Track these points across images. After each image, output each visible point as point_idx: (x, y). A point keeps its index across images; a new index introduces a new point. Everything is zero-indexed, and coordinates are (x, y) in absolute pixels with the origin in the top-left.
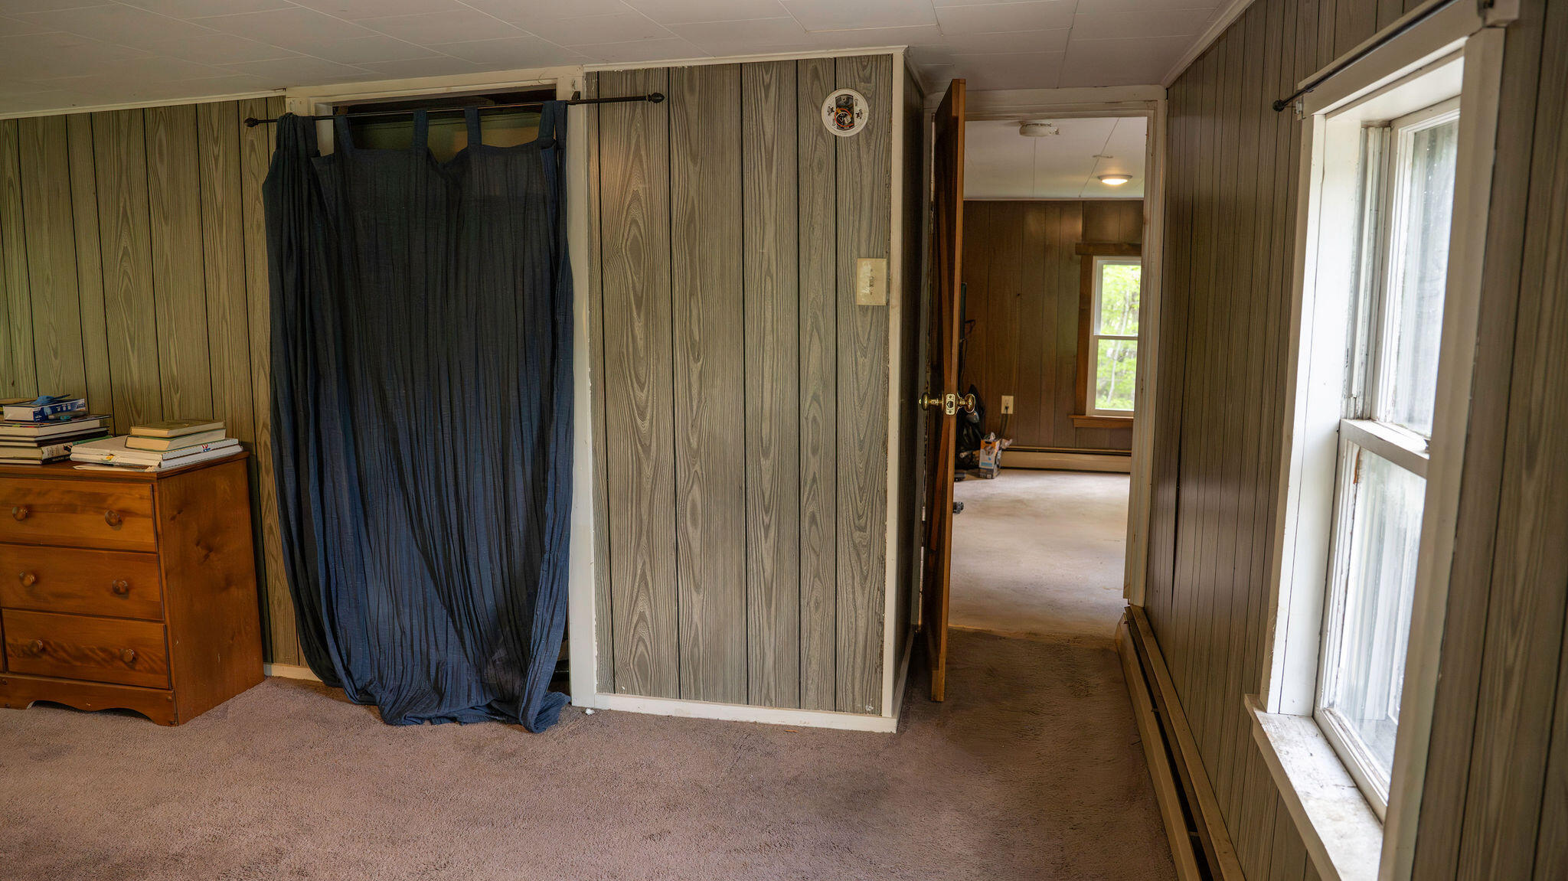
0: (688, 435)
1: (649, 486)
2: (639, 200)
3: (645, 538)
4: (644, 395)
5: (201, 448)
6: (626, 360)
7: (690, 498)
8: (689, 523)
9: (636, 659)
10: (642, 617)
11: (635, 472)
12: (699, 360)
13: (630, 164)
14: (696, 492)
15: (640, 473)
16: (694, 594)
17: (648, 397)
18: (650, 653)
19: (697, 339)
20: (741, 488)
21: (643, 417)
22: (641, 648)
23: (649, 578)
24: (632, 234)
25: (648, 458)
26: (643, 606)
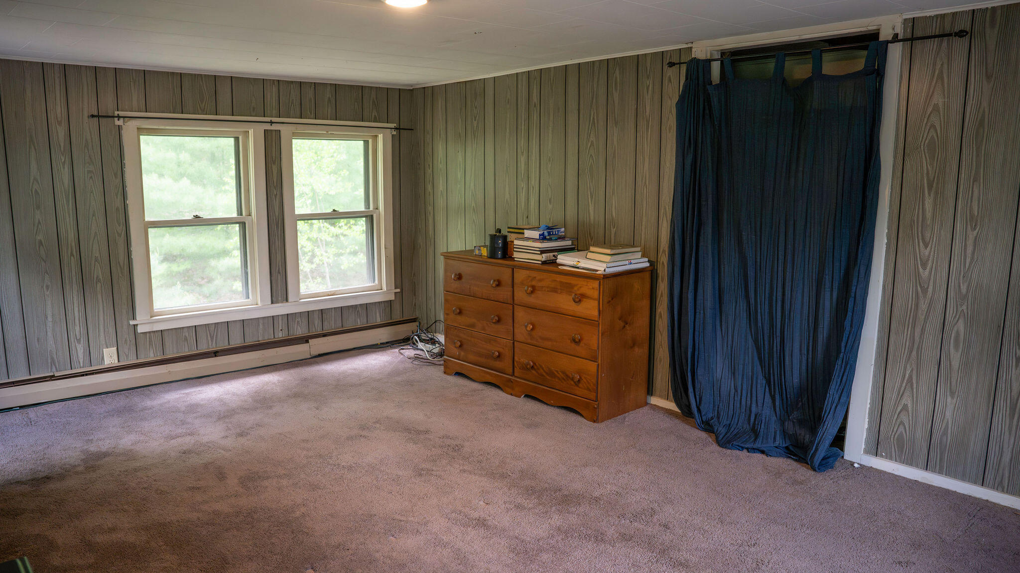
0: (959, 283)
1: (923, 317)
2: (938, 111)
3: (915, 353)
4: (927, 252)
5: (627, 262)
6: (916, 226)
7: (955, 329)
8: (952, 347)
9: (896, 436)
10: (905, 407)
11: (913, 306)
12: (975, 229)
13: (933, 84)
14: (961, 325)
15: (917, 305)
16: (949, 399)
17: (930, 253)
18: (908, 434)
19: (976, 214)
20: (999, 327)
21: (924, 266)
22: (901, 429)
23: (914, 381)
24: (930, 135)
25: (925, 297)
26: (907, 400)
